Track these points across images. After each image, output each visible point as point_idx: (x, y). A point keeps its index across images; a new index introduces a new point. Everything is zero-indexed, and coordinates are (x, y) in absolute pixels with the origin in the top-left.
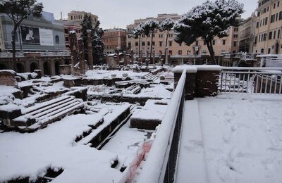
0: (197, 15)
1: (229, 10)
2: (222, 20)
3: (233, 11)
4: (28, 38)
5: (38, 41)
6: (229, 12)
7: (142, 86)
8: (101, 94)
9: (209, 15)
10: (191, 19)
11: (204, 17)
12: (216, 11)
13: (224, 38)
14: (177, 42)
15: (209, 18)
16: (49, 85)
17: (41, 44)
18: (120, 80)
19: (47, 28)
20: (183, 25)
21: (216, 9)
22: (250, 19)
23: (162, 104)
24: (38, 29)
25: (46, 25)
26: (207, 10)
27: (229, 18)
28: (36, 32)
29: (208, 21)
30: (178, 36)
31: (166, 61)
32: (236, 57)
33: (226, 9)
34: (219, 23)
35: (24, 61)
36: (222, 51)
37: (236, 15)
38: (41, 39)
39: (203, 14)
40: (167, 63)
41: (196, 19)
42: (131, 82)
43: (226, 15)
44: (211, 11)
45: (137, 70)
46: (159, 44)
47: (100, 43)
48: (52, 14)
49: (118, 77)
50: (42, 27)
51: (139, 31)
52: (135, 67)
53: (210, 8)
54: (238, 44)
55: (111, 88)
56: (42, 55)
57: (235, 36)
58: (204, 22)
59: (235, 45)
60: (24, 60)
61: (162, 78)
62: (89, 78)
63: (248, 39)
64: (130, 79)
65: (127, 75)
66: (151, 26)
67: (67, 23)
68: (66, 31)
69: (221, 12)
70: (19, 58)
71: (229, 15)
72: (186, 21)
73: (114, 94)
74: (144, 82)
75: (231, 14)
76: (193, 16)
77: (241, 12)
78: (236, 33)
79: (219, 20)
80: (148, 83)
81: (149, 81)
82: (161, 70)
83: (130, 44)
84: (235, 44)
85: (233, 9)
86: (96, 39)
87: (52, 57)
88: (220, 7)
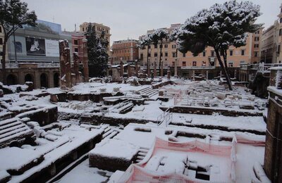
0: (202, 20)
1: (242, 12)
2: (233, 24)
3: (246, 14)
4: (32, 49)
5: (44, 52)
6: (241, 15)
7: (135, 103)
8: (80, 112)
9: (217, 19)
10: (195, 24)
11: (210, 21)
12: (225, 14)
13: (242, 48)
14: (181, 51)
15: (216, 23)
16: (34, 99)
17: (47, 55)
18: (109, 95)
19: (53, 39)
20: (186, 31)
21: (225, 12)
22: (272, 27)
23: (143, 130)
24: (44, 40)
25: (53, 36)
26: (215, 13)
27: (241, 22)
28: (42, 42)
29: (215, 26)
30: (181, 44)
31: (176, 73)
32: (254, 69)
33: (238, 11)
34: (229, 27)
35: (18, 73)
36: (241, 62)
37: (249, 19)
38: (47, 50)
39: (209, 18)
40: (176, 75)
41: (202, 25)
42: (122, 98)
43: (237, 18)
44: (218, 14)
45: (135, 83)
46: (172, 55)
47: (104, 54)
48: (60, 25)
49: (108, 91)
50: (48, 38)
51: (146, 41)
52: (132, 80)
53: (218, 11)
54: (260, 54)
55: (99, 104)
56: (40, 65)
57: (256, 46)
58: (210, 27)
59: (256, 56)
60: (18, 71)
61: (161, 94)
62: (75, 92)
63: (271, 49)
64: (121, 94)
65: (118, 89)
66: (159, 35)
67: (77, 35)
68: (76, 42)
69: (230, 15)
70: (11, 70)
71: (241, 19)
72: (189, 27)
73: (94, 114)
74: (138, 98)
75: (243, 17)
76: (197, 20)
77: (256, 15)
78: (257, 43)
79: (229, 24)
80: (143, 99)
81: (144, 97)
82: (166, 84)
83: (142, 55)
84: (255, 54)
85: (246, 10)
86: (100, 50)
87: (51, 69)
88: (230, 9)
